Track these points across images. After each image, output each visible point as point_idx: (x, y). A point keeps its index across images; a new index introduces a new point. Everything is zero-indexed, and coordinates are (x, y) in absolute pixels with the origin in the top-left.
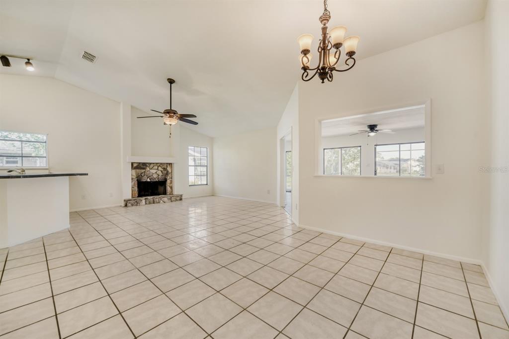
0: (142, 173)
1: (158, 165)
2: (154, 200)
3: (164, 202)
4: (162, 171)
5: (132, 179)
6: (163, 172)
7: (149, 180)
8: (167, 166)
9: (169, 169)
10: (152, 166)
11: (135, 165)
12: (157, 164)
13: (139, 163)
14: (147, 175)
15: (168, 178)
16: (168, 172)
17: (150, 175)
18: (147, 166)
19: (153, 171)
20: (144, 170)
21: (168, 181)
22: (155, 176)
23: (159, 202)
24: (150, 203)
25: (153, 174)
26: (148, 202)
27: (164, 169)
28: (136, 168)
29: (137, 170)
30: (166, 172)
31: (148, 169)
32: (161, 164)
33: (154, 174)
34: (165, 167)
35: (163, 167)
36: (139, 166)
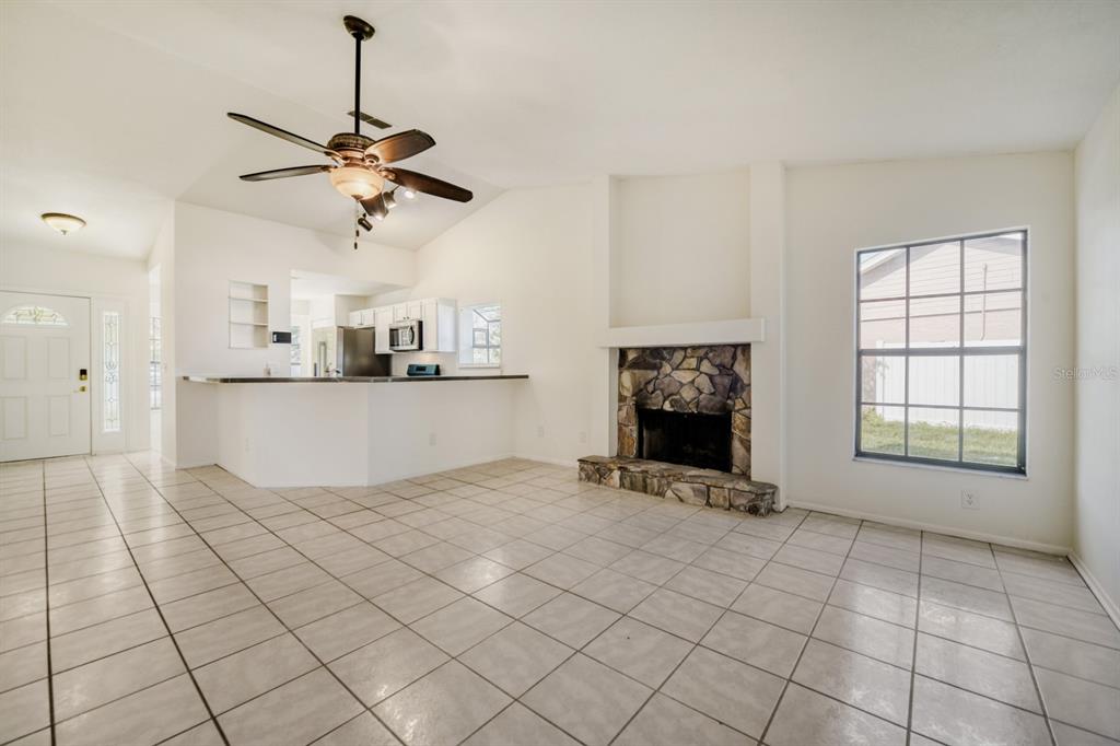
0: (649, 382)
1: (701, 352)
2: (644, 481)
3: (681, 500)
4: (711, 377)
5: (622, 399)
6: (718, 380)
7: (667, 407)
8: (734, 358)
9: (739, 368)
10: (679, 356)
11: (631, 356)
12: (695, 348)
13: (644, 349)
14: (662, 390)
15: (739, 404)
16: (736, 379)
17: (673, 389)
18: (664, 359)
19: (685, 377)
20: (656, 373)
21: (737, 419)
22: (688, 394)
23: (661, 494)
24: (633, 487)
25: (682, 385)
26: (627, 482)
27: (721, 367)
28: (635, 365)
29: (636, 371)
30: (727, 381)
31: (667, 368)
32: (711, 347)
33: (688, 387)
34: (727, 360)
35: (718, 362)
36: (641, 361)
